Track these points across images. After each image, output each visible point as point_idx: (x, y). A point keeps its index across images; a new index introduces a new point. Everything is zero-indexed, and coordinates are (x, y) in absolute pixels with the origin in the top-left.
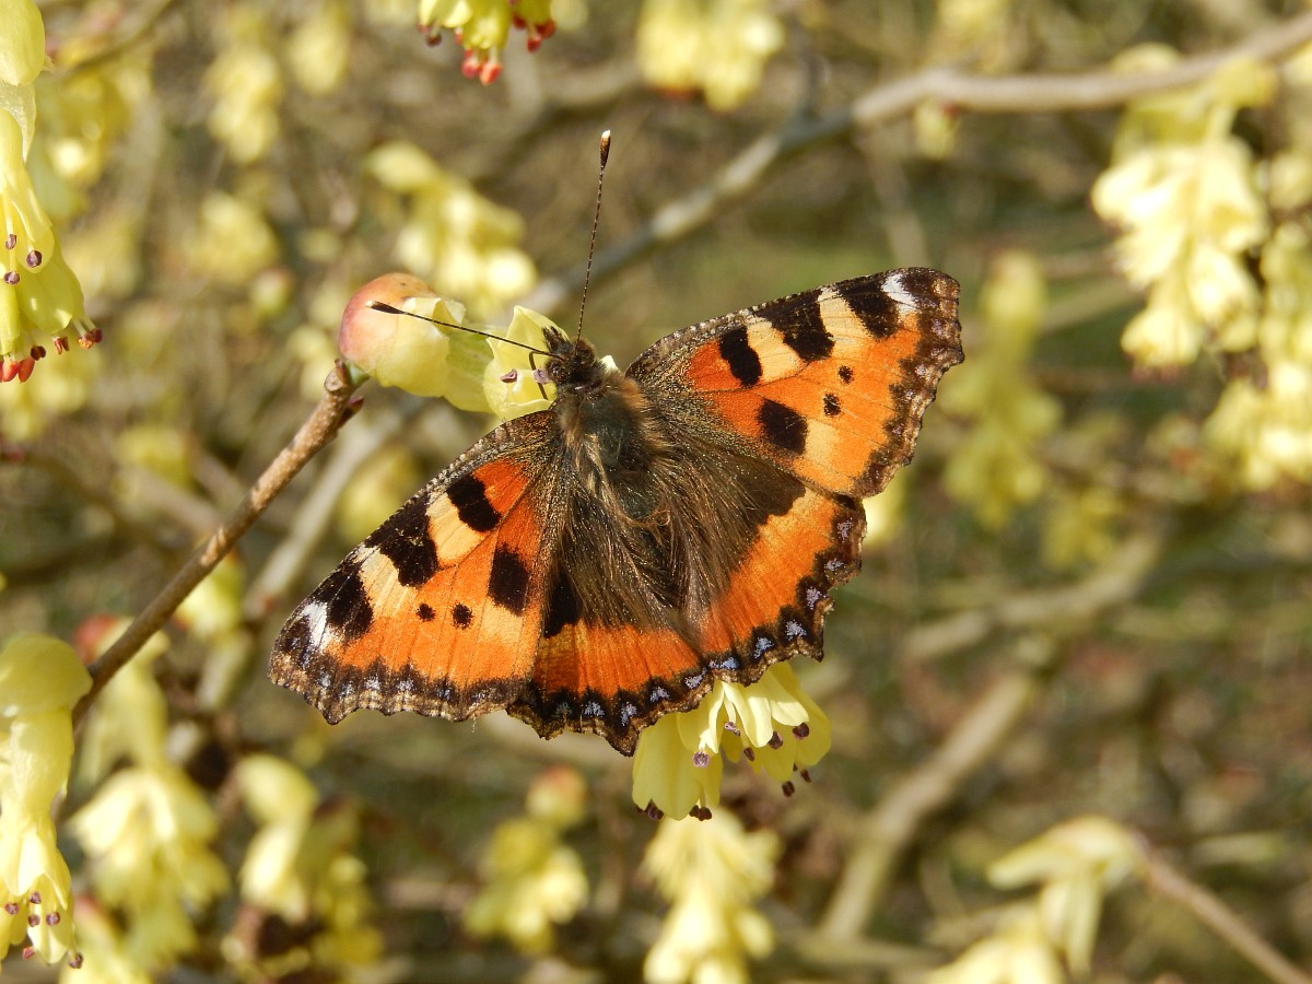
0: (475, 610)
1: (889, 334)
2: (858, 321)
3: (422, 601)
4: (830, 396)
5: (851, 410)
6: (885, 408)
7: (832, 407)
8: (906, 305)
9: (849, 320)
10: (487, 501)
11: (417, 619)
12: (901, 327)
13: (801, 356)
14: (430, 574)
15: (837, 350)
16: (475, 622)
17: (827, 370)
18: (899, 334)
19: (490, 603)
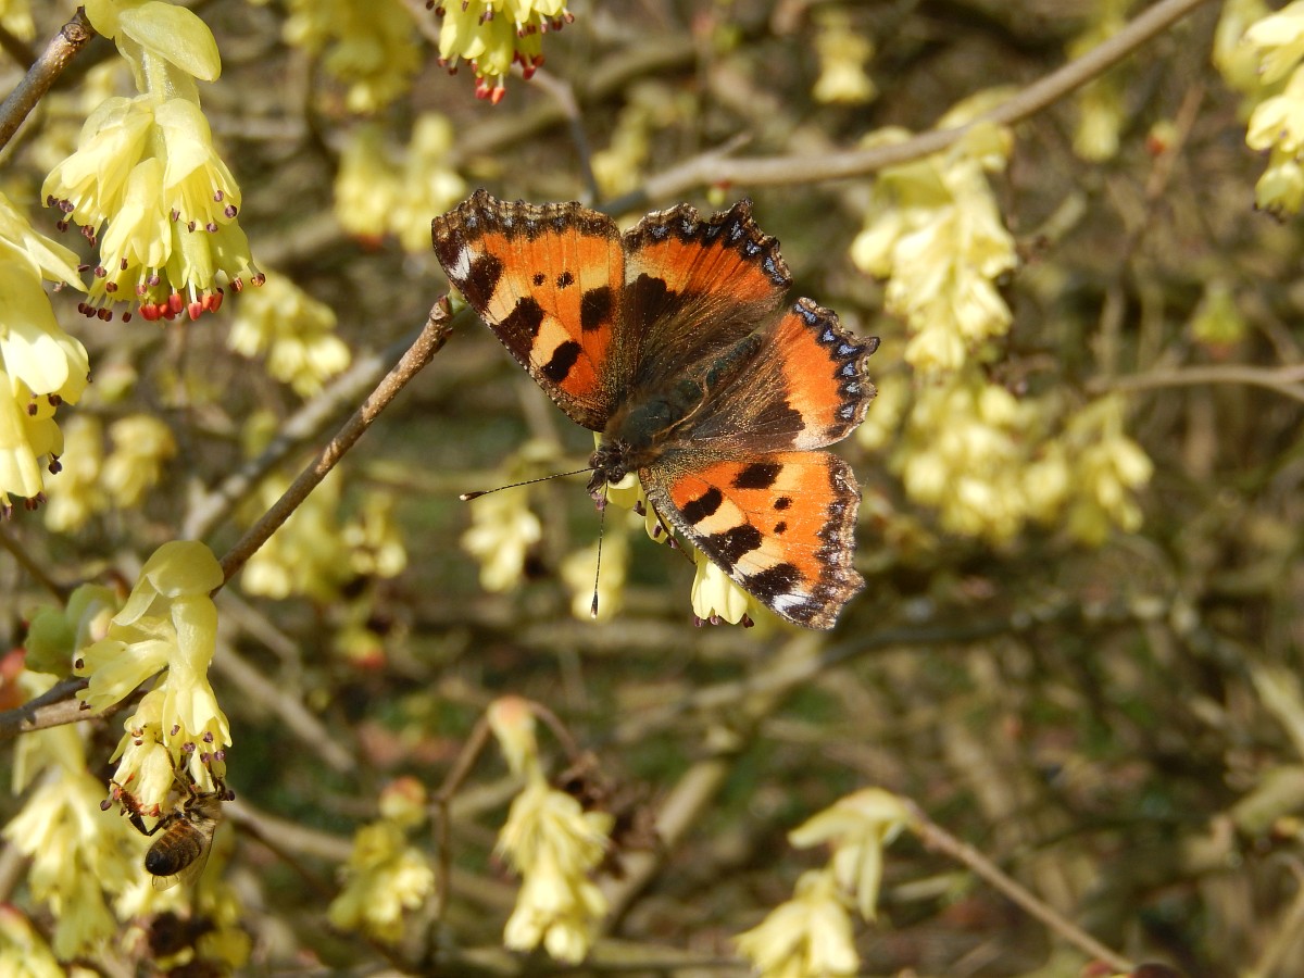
0: (779, 495)
1: (495, 260)
2: (498, 287)
3: (772, 533)
4: (559, 285)
5: (562, 265)
6: (548, 238)
7: (567, 279)
8: (468, 256)
9: (501, 294)
10: (700, 499)
11: (785, 533)
12: (485, 252)
13: (542, 318)
14: (752, 529)
15: (525, 294)
16: (786, 495)
17: (542, 295)
18: (491, 251)
19: (773, 487)
